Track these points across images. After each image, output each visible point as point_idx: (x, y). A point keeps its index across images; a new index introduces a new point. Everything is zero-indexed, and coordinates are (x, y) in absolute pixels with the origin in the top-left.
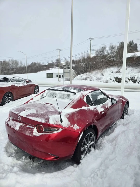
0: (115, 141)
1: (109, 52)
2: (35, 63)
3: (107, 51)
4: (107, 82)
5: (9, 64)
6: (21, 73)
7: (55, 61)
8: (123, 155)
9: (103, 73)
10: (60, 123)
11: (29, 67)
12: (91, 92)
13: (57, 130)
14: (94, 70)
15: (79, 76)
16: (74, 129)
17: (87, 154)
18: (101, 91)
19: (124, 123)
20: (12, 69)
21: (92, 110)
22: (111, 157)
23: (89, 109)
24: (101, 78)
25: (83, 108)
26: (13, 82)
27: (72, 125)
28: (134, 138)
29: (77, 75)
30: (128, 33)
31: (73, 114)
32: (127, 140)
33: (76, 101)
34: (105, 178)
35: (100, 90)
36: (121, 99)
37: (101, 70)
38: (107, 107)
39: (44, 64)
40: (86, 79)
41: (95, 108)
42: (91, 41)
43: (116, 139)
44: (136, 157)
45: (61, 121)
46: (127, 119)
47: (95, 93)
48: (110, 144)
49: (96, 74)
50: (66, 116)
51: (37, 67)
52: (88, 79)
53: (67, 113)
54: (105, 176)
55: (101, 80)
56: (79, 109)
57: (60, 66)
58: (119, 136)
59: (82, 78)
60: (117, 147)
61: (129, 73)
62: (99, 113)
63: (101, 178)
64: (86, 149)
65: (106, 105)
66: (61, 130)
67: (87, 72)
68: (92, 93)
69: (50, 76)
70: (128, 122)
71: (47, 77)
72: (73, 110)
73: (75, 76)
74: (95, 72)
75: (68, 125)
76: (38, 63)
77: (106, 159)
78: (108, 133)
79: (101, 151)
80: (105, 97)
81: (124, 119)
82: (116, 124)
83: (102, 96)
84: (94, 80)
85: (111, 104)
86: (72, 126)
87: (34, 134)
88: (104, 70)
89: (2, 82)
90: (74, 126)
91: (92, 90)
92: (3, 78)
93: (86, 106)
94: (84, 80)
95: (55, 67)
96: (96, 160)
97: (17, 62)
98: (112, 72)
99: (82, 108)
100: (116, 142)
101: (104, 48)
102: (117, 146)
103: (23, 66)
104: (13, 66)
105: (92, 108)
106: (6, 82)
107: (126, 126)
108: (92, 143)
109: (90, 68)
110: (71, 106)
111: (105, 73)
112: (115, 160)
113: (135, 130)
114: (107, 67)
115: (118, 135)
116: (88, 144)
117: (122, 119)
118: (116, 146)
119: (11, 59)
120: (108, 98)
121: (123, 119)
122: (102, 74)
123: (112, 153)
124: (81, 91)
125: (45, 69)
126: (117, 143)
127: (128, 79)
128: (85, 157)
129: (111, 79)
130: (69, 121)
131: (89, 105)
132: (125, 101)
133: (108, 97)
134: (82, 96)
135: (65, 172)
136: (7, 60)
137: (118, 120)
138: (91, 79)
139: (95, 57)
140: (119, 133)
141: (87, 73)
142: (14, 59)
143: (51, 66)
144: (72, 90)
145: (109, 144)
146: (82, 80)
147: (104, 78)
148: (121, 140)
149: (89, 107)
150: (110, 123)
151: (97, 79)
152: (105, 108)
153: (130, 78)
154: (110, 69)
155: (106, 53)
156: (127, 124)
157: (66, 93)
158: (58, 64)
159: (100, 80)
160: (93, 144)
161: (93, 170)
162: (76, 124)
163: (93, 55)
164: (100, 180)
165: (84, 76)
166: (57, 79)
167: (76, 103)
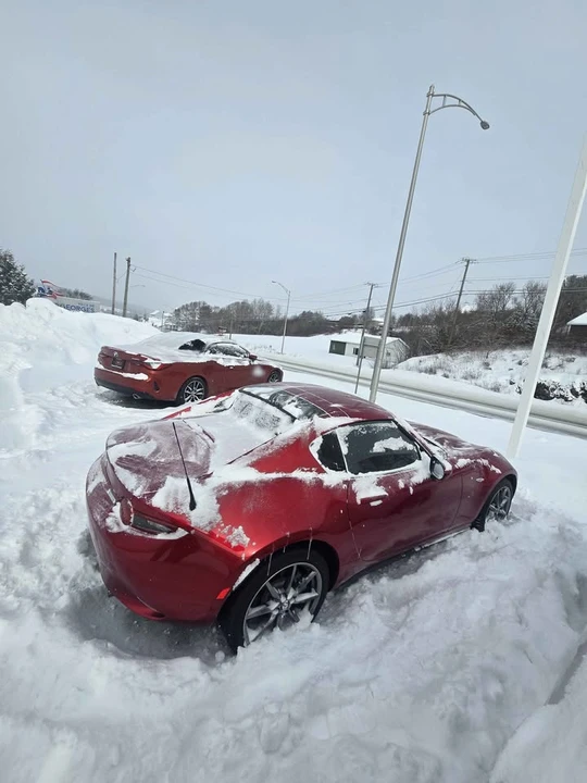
0: (404, 609)
1: (523, 302)
2: (310, 314)
3: (515, 300)
4: (496, 389)
5: (252, 310)
6: (275, 335)
7: (361, 313)
8: (409, 679)
9: (489, 360)
10: (185, 509)
11: (295, 320)
12: (350, 424)
13: (169, 532)
14: (461, 349)
15: (413, 361)
16: (229, 544)
17: (277, 630)
18: (399, 426)
19: (477, 546)
20: (257, 323)
21: (328, 487)
22: (353, 672)
23: (320, 482)
24: (479, 376)
25: (297, 474)
26: (215, 353)
27: (226, 525)
28: (486, 623)
29: (410, 357)
30: (569, 253)
31: (247, 488)
32: (455, 622)
33: (276, 447)
34: (285, 755)
35: (396, 423)
36: (485, 462)
37: (485, 353)
38: (401, 485)
39: (330, 318)
40: (432, 371)
41: (345, 482)
42: (467, 266)
43: (411, 605)
44: (443, 717)
45: (193, 505)
46: (496, 535)
47: (368, 428)
48: (386, 613)
49: (468, 360)
50: (219, 491)
51: (314, 323)
52: (440, 373)
53: (227, 481)
54: (286, 745)
55: (480, 381)
56: (280, 475)
57: (370, 326)
58: (431, 593)
59: (423, 366)
60: (403, 637)
61: (578, 373)
62: (359, 502)
63: (268, 752)
64: (276, 613)
65: (401, 475)
66: (181, 533)
67: (440, 352)
68: (357, 427)
69: (338, 348)
70: (493, 546)
71: (330, 352)
72: (254, 476)
73: (403, 357)
74: (465, 355)
75: (210, 523)
76: (317, 314)
77: (329, 674)
78: (402, 567)
79: (330, 636)
80: (410, 447)
81: (485, 533)
82: (445, 541)
83: (396, 444)
84: (458, 378)
85: (428, 477)
86: (225, 531)
87: (109, 521)
88: (494, 353)
89: (189, 351)
90: (230, 532)
91: (357, 419)
92: (192, 342)
93: (311, 471)
94: (426, 372)
95: (357, 329)
96: (295, 662)
97: (269, 308)
98: (520, 363)
99: (292, 471)
100: (408, 615)
101: (505, 290)
102: (403, 630)
103: (281, 317)
104: (260, 316)
105: (332, 478)
106: (197, 352)
107: (478, 560)
108: (307, 596)
109: (452, 343)
110: (254, 459)
111: (498, 362)
112: (368, 687)
113: (505, 587)
114: (504, 346)
115: (430, 588)
116: (286, 597)
117: (475, 531)
118: (399, 633)
119: (258, 299)
120: (423, 454)
121: (481, 529)
122: (487, 365)
123: (367, 658)
124: (315, 416)
125: (332, 331)
126: (408, 620)
127: (573, 391)
128: (264, 638)
129: (512, 383)
130: (221, 511)
131: (327, 469)
132: (498, 471)
133: (422, 450)
134: (307, 432)
135: (165, 672)
136: (250, 301)
137: (459, 529)
138: (448, 373)
139: (473, 313)
140: (437, 580)
141: (440, 355)
142: (266, 301)
143: (347, 324)
144: (290, 408)
145: (383, 612)
146: (421, 371)
147: (489, 377)
148: (429, 614)
149: (321, 476)
150: (421, 536)
151: (469, 377)
152: (395, 486)
153: (578, 390)
154: (514, 352)
155: (510, 305)
156: (484, 555)
157: (273, 410)
158: (365, 321)
159: (473, 381)
160: (312, 600)
161: (266, 698)
162: (240, 527)
163: (468, 307)
164: (260, 758)
165: (429, 361)
166: (355, 359)
167: (277, 452)
